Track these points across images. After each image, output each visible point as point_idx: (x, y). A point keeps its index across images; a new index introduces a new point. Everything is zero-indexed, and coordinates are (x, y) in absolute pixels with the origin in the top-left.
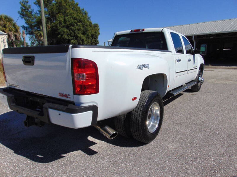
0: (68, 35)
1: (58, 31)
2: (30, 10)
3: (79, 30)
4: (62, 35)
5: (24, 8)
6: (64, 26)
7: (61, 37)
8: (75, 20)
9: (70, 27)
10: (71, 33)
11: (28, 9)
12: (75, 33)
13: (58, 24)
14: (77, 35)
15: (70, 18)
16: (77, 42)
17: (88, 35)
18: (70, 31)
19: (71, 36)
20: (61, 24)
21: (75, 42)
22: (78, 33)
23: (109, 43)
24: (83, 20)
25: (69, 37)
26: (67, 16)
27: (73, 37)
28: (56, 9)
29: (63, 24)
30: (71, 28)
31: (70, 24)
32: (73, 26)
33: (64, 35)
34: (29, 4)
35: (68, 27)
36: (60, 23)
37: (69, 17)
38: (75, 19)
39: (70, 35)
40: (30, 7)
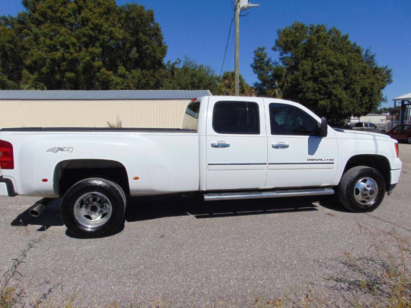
0: (315, 92)
1: (299, 87)
2: (266, 59)
3: (335, 82)
4: (305, 93)
5: (258, 59)
6: (310, 79)
7: (302, 96)
8: (330, 67)
9: (319, 79)
10: (320, 89)
11: (263, 59)
12: (327, 87)
13: (299, 76)
14: (331, 91)
15: (322, 63)
16: (329, 103)
17: (353, 90)
18: (320, 85)
19: (321, 94)
20: (306, 76)
21: (326, 103)
22: (334, 88)
23: (395, 102)
24: (346, 64)
25: (316, 96)
26: (318, 60)
27: (324, 95)
28: (302, 52)
29: (309, 75)
30: (321, 81)
31: (320, 73)
32: (326, 76)
33: (308, 93)
34: (265, 51)
35: (315, 80)
36: (304, 74)
37: (320, 62)
38: (330, 64)
39: (319, 92)
40: (266, 56)
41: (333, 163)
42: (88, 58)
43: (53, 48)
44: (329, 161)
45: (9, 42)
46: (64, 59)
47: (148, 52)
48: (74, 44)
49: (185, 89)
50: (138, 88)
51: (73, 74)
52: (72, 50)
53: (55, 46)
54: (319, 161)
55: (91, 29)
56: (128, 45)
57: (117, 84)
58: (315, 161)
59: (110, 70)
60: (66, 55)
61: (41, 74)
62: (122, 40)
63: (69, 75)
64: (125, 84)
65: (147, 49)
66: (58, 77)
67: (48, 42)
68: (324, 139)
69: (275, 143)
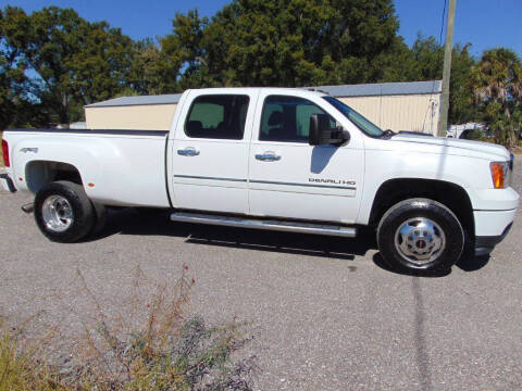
41: (354, 189)
42: (286, 49)
43: (250, 41)
44: (346, 185)
45: (216, 40)
46: (260, 53)
47: (362, 33)
48: (272, 34)
49: (413, 80)
50: (347, 83)
51: (270, 70)
52: (268, 41)
53: (252, 39)
54: (329, 184)
55: (292, 12)
56: (337, 27)
57: (320, 79)
58: (323, 183)
59: (310, 62)
60: (263, 47)
61: (239, 72)
62: (329, 20)
63: (266, 71)
64: (330, 78)
65: (362, 29)
66: (254, 74)
67: (245, 34)
68: (340, 150)
69: (261, 153)
